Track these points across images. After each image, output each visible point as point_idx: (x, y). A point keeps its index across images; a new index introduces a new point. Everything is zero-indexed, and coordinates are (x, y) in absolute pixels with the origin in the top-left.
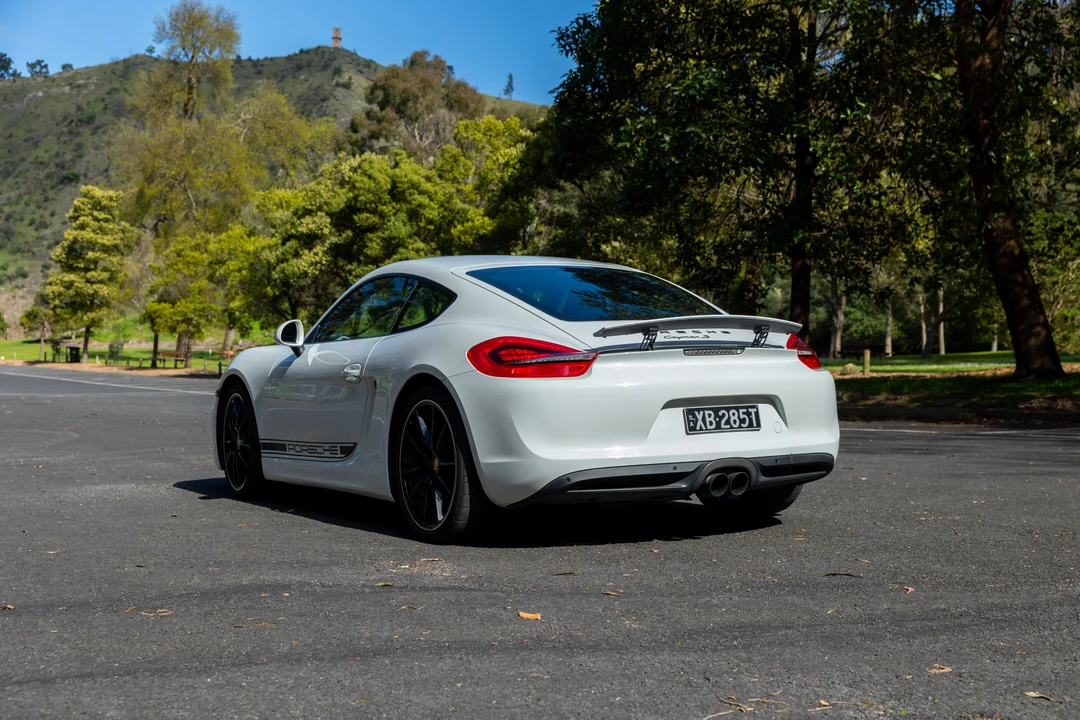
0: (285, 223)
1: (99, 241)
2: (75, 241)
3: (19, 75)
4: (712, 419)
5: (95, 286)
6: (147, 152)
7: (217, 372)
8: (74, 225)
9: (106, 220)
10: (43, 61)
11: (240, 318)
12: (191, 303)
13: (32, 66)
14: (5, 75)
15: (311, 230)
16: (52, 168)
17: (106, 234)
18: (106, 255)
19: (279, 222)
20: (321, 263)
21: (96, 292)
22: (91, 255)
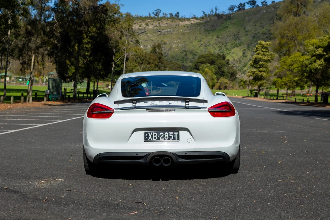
0: (312, 51)
1: (263, 58)
2: (256, 59)
3: (258, 6)
4: (156, 136)
5: (261, 73)
6: (282, 29)
7: (295, 101)
8: (256, 53)
9: (266, 52)
10: (266, 1)
11: (300, 83)
12: (287, 78)
13: (262, 3)
14: (254, 6)
15: (320, 53)
16: (268, 35)
17: (265, 56)
18: (265, 63)
19: (310, 50)
20: (323, 64)
21: (262, 75)
22: (260, 63)
